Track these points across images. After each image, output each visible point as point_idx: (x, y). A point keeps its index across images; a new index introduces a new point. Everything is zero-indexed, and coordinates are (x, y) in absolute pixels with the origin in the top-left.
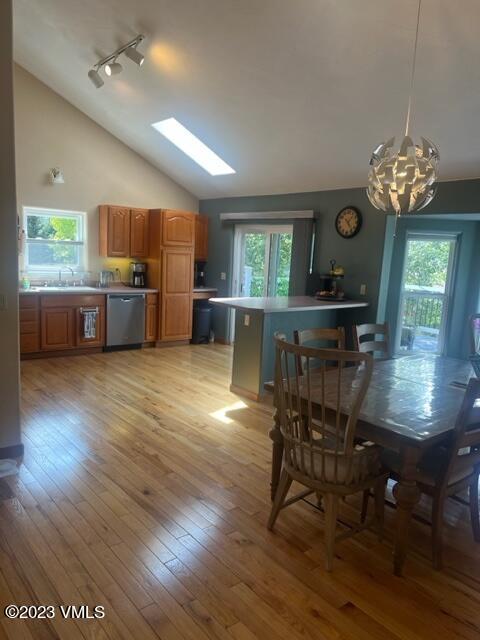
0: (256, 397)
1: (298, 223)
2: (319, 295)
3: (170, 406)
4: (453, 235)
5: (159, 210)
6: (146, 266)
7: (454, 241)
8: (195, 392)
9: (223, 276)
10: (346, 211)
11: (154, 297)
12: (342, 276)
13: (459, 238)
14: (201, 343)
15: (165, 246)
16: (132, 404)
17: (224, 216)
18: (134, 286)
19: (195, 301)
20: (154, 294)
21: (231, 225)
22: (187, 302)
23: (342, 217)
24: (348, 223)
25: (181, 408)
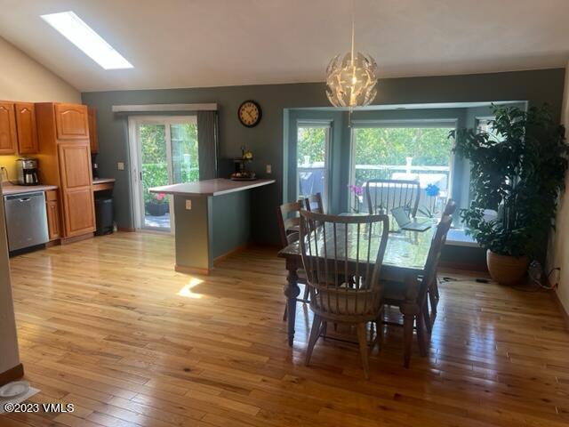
0: (207, 272)
1: (201, 115)
2: (235, 177)
3: (133, 296)
4: (328, 122)
5: (51, 104)
6: (37, 162)
7: (328, 127)
8: (145, 279)
9: (121, 166)
10: (247, 104)
11: (54, 193)
12: (251, 159)
13: (332, 124)
14: (105, 234)
15: (60, 140)
16: (92, 301)
17: (116, 108)
18: (26, 184)
19: (95, 192)
20: (53, 190)
21: (124, 116)
22: (88, 195)
23: (243, 110)
24: (249, 114)
25: (143, 294)
